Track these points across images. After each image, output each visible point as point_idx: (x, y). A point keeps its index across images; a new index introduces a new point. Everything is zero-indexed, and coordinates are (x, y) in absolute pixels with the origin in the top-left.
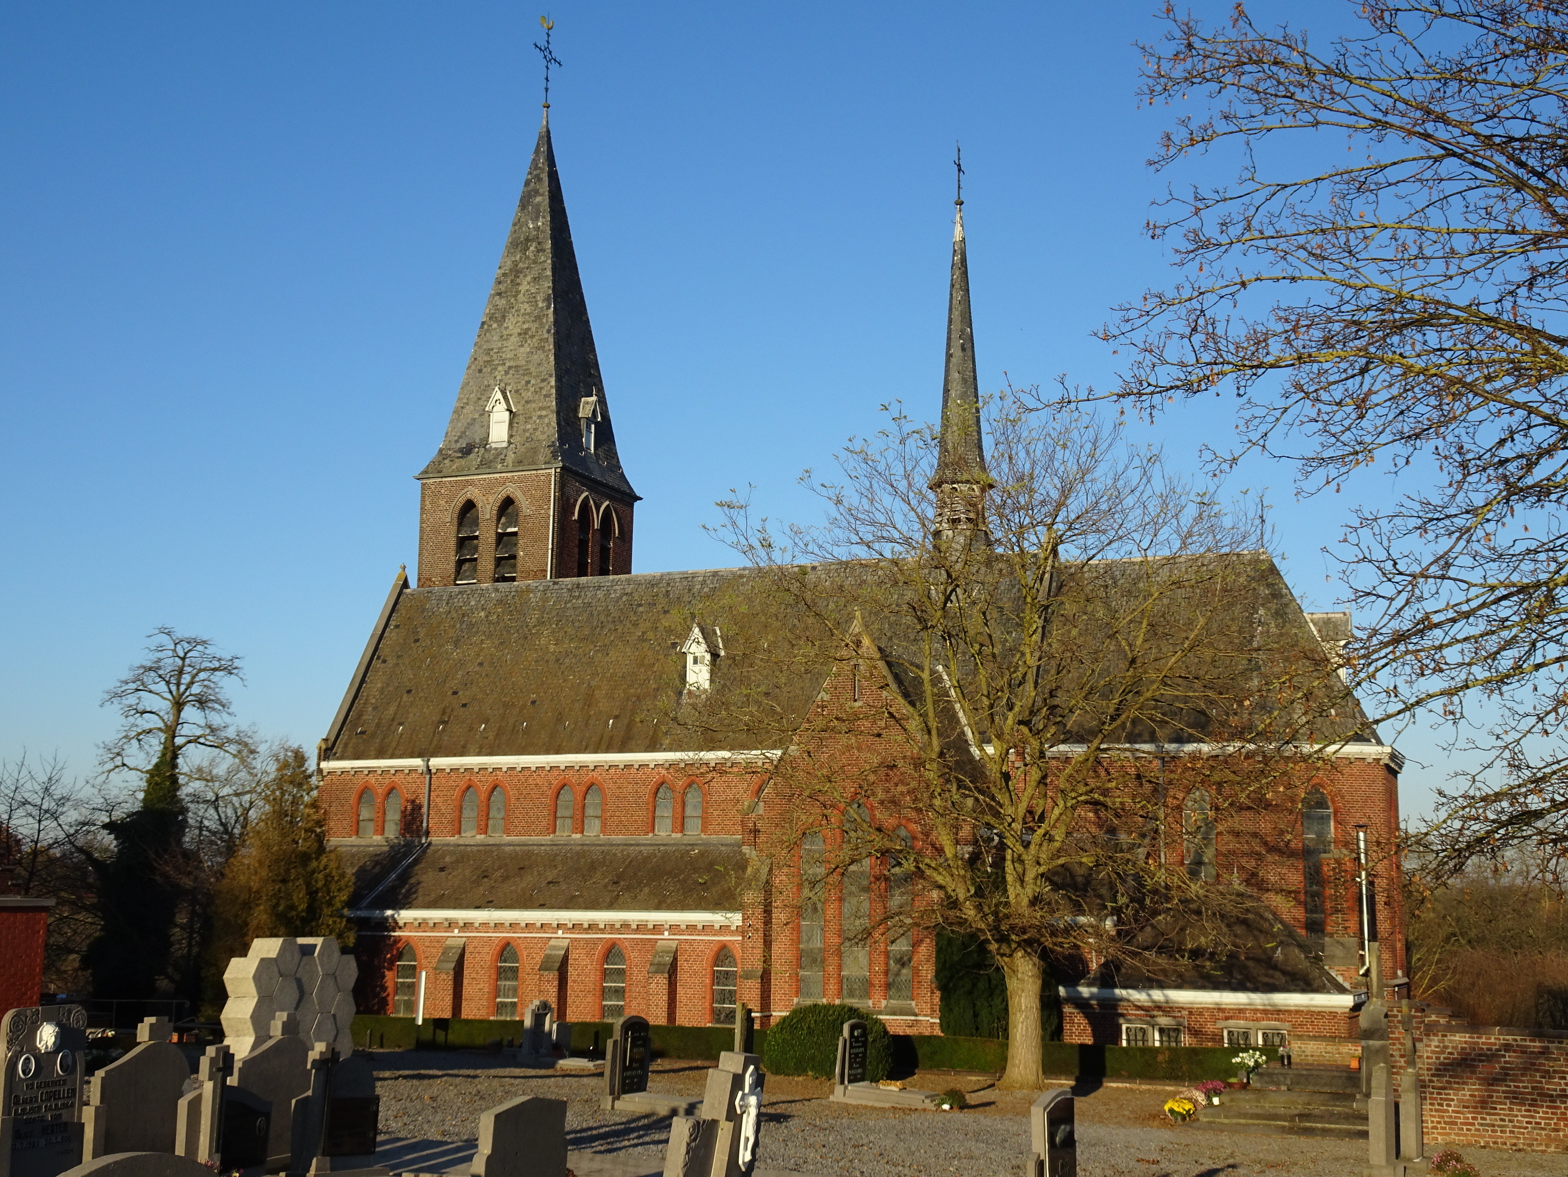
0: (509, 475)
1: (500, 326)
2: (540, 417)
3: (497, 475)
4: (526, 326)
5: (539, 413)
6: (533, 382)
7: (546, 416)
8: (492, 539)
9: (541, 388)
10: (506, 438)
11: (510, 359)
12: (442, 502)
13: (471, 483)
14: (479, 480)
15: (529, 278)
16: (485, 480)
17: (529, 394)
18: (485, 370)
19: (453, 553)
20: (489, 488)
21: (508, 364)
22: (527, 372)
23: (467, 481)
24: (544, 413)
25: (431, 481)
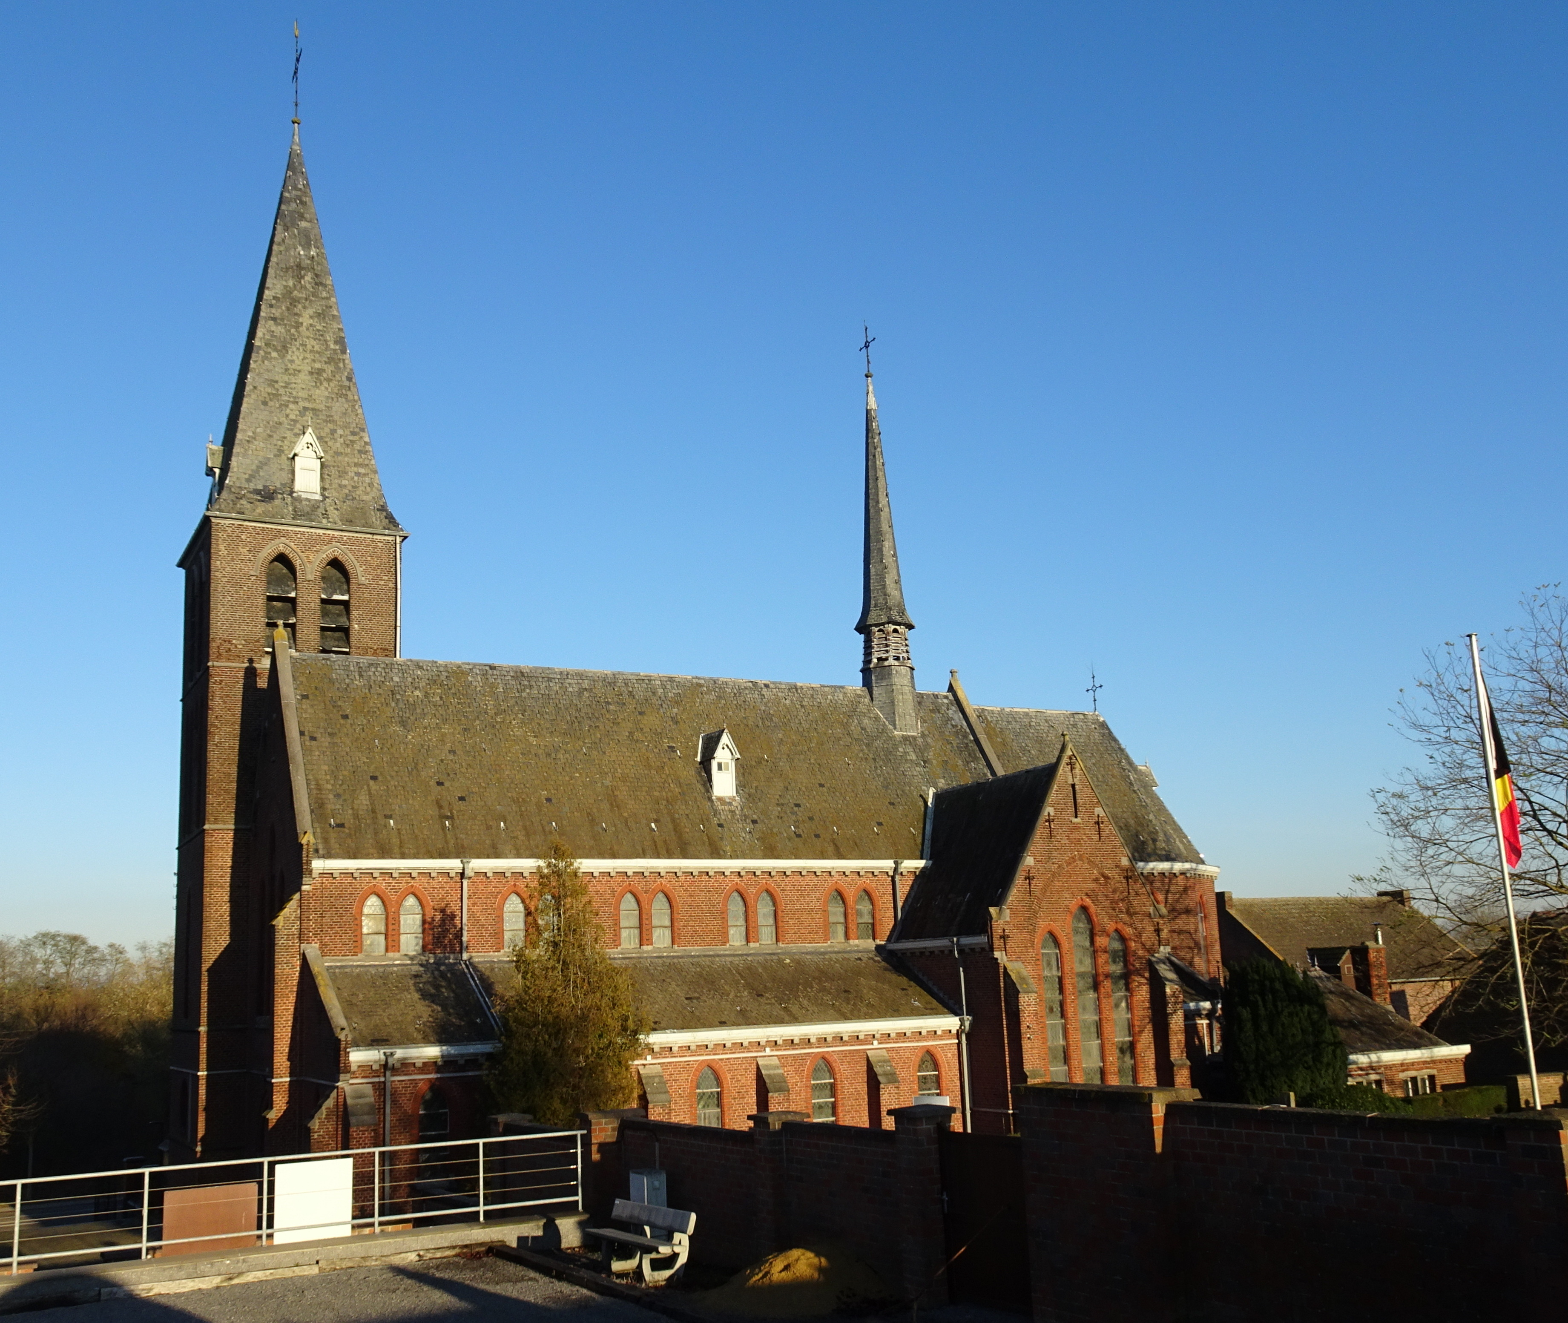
0: (336, 533)
1: (283, 357)
2: (358, 474)
3: (321, 532)
4: (317, 365)
5: (356, 469)
6: (340, 432)
7: (365, 475)
8: (316, 605)
9: (352, 442)
10: (318, 489)
11: (304, 399)
12: (244, 551)
13: (286, 535)
14: (296, 533)
15: (310, 311)
16: (303, 533)
17: (338, 445)
18: (271, 403)
19: (262, 614)
20: (311, 544)
21: (302, 404)
22: (329, 420)
23: (279, 531)
24: (362, 471)
25: (228, 522)
